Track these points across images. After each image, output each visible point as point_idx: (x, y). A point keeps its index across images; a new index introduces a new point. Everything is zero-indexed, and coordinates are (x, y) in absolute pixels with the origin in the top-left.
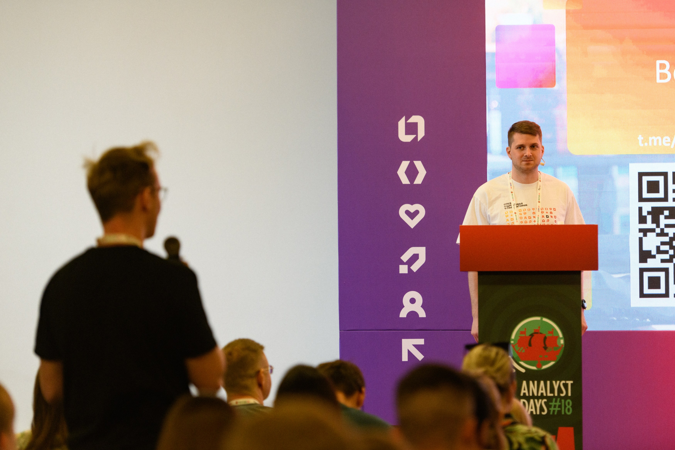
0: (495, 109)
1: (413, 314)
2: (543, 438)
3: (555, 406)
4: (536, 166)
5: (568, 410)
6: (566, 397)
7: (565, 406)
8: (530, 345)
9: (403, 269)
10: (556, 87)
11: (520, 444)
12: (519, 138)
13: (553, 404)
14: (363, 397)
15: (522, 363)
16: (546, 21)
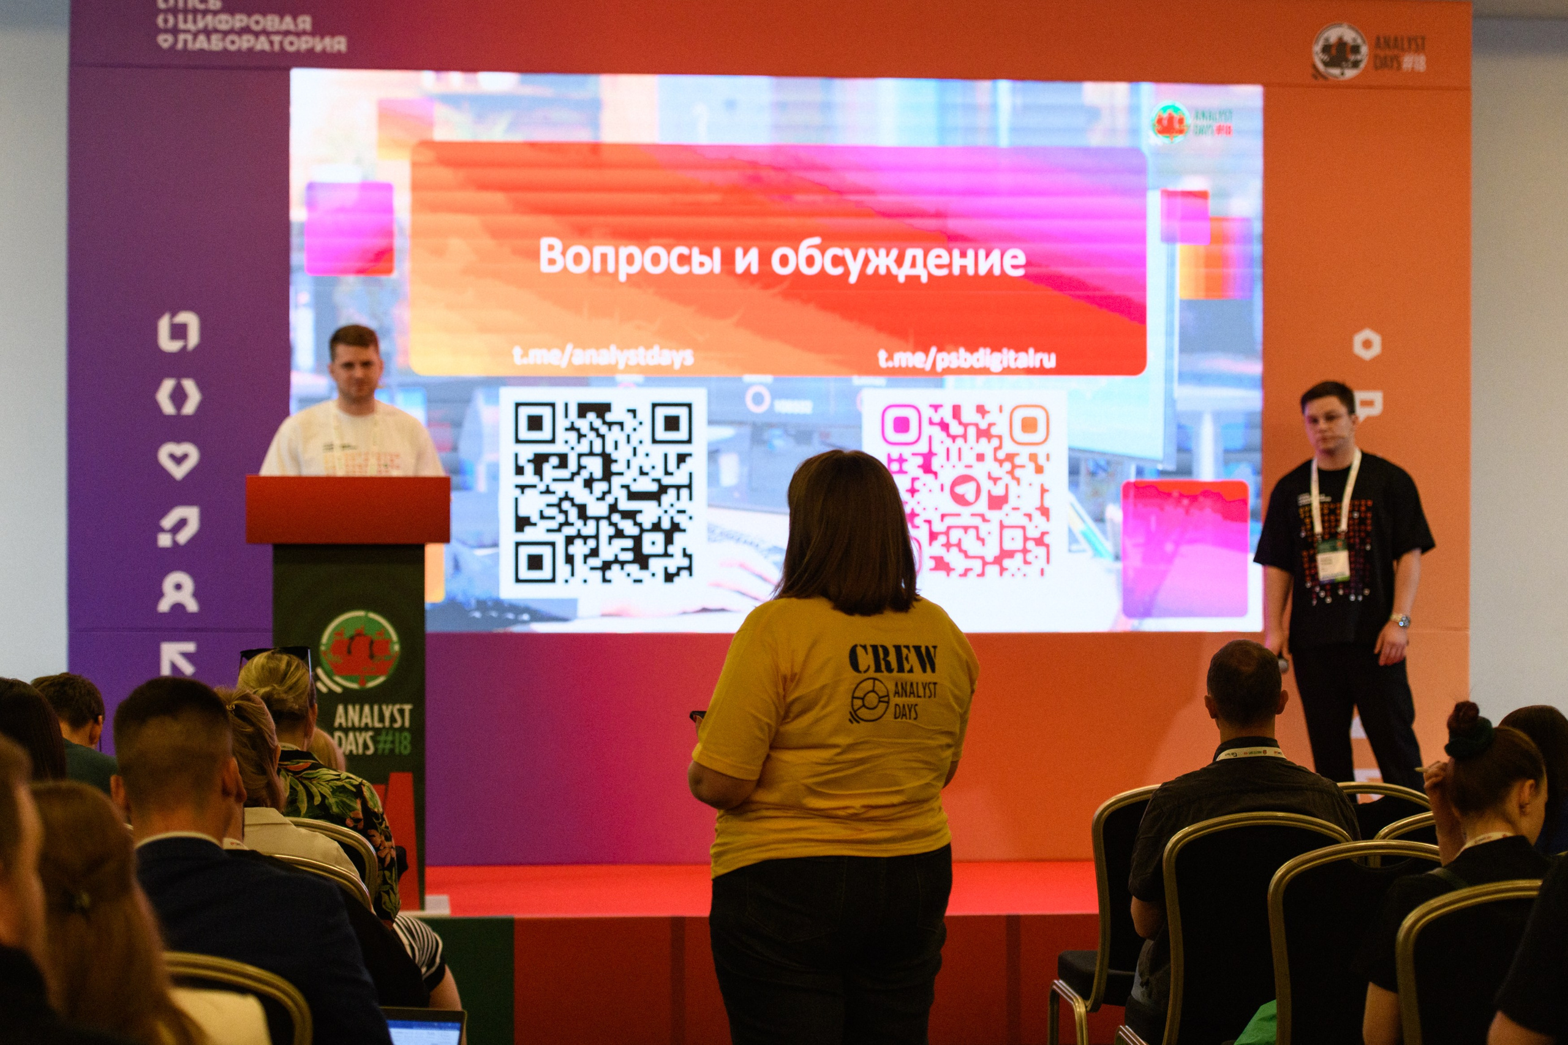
0: (304, 305)
1: (178, 607)
2: (359, 787)
3: (385, 742)
4: (372, 391)
5: (405, 747)
6: (402, 729)
7: (400, 743)
8: (349, 652)
9: (164, 540)
10: (395, 275)
11: (323, 797)
12: (345, 352)
13: (382, 738)
14: (99, 730)
15: (338, 679)
16: (381, 177)
